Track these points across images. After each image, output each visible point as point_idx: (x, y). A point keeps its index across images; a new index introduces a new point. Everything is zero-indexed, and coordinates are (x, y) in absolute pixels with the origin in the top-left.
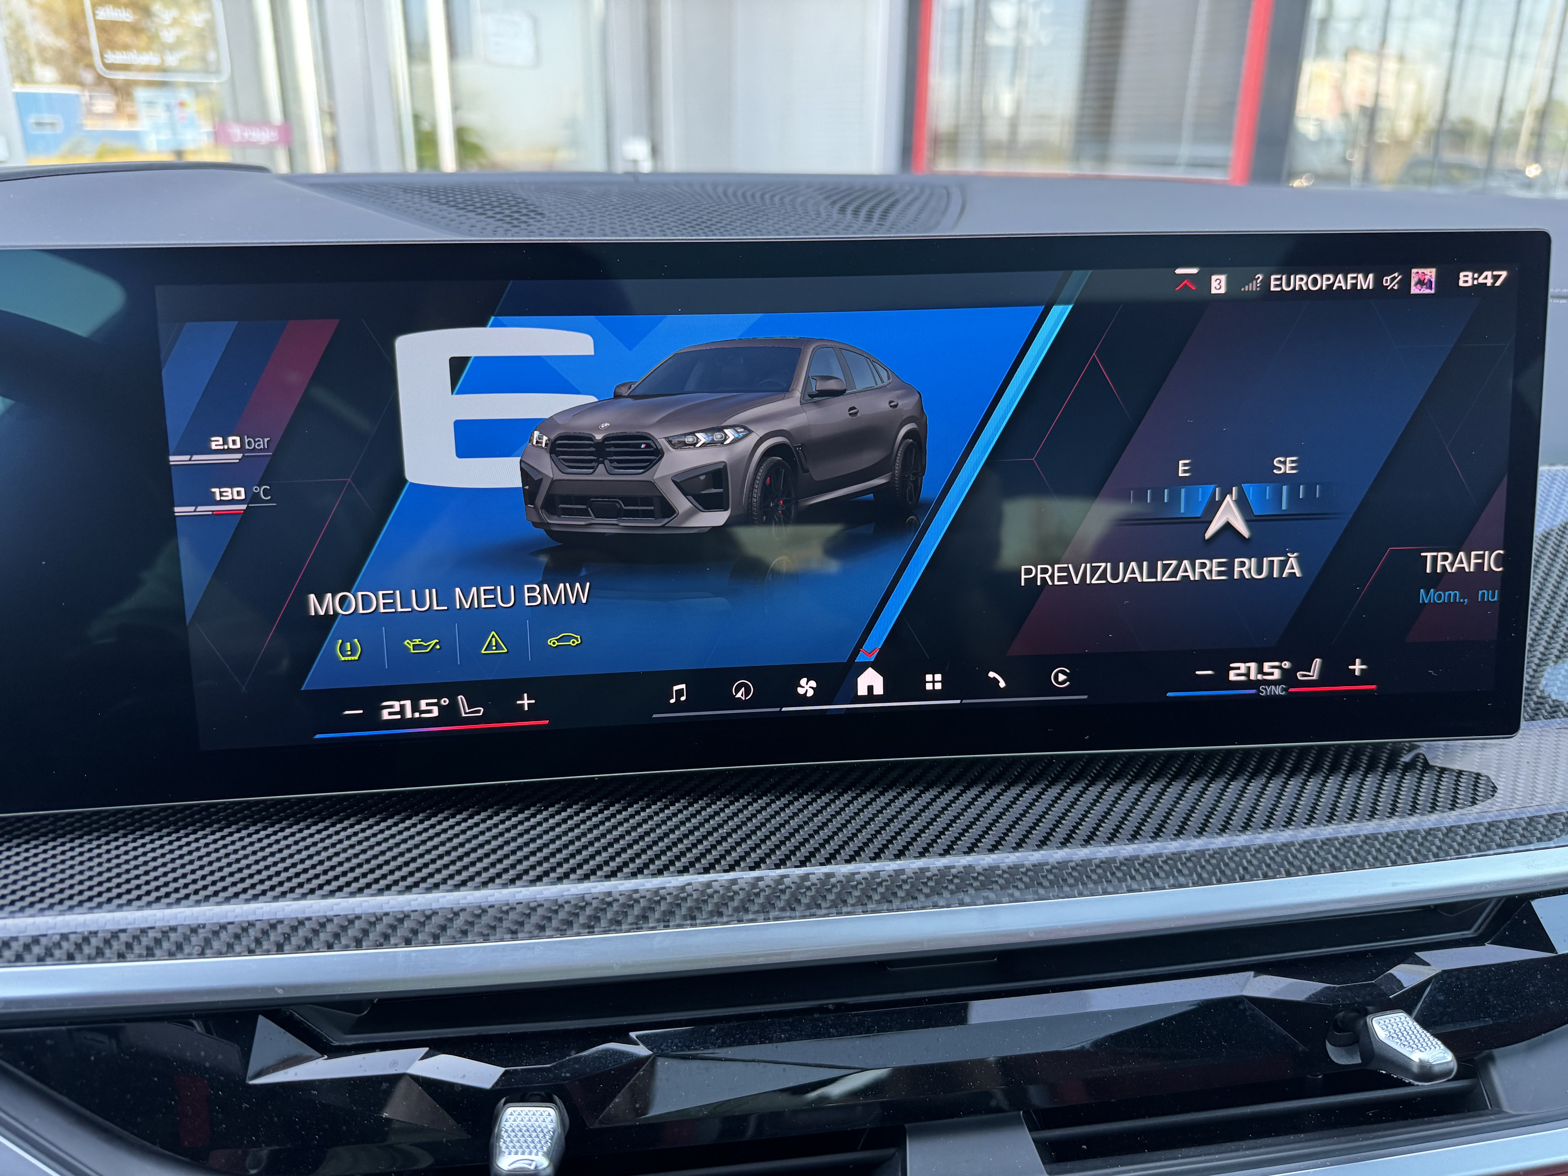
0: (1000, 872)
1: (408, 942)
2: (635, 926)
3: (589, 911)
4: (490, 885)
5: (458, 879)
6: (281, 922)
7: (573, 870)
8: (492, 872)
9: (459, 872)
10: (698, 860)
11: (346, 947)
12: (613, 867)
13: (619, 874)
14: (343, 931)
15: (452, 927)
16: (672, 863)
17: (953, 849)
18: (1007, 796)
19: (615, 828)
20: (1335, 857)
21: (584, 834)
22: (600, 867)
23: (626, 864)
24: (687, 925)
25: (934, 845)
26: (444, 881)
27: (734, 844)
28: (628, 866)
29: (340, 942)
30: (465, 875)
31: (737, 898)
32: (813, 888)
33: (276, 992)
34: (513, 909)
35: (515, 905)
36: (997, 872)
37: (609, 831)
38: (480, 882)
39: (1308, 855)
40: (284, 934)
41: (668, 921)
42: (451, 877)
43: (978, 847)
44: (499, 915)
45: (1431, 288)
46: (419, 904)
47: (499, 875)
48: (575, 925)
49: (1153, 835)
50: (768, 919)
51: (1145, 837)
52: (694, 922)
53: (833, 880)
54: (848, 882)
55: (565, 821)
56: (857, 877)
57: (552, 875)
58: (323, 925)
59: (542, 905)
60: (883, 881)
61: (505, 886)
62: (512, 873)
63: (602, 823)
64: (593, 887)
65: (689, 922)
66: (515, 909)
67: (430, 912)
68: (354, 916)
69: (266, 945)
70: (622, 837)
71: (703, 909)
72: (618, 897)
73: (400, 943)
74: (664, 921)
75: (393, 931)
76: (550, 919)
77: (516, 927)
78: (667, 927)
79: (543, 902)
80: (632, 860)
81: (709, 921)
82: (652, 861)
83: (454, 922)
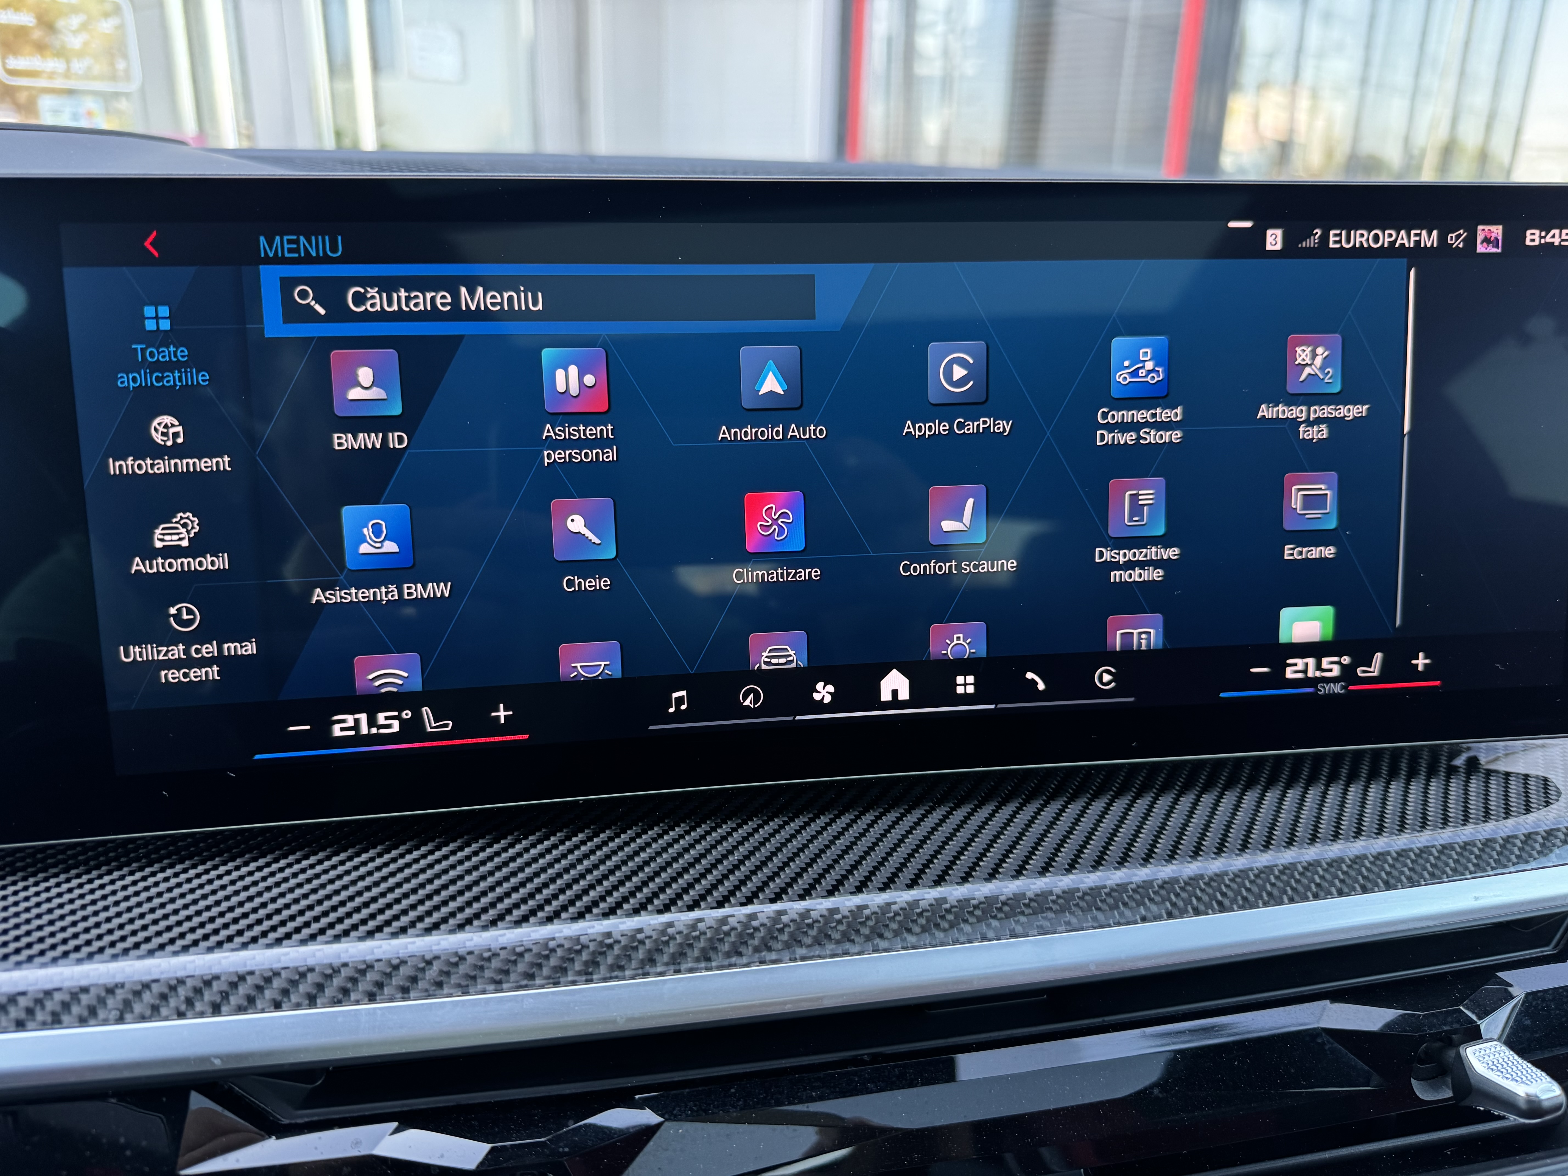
0: (1054, 898)
1: (372, 997)
2: (640, 971)
3: (585, 956)
4: (467, 928)
5: (428, 921)
6: (217, 977)
7: (564, 908)
8: (468, 912)
9: (429, 913)
10: (709, 892)
11: (298, 1006)
12: (611, 903)
13: (619, 912)
14: (292, 987)
15: (424, 979)
16: (679, 896)
17: (999, 873)
18: (1048, 812)
19: (608, 857)
20: (1410, 869)
21: (573, 866)
22: (595, 904)
23: (625, 899)
24: (701, 969)
25: (977, 869)
26: (413, 924)
27: (749, 873)
28: (628, 902)
29: (290, 1001)
30: (436, 916)
31: (758, 935)
32: (844, 921)
33: (213, 1063)
34: (496, 955)
35: (498, 951)
36: (1051, 898)
37: (602, 862)
38: (455, 925)
39: (1383, 869)
40: (221, 992)
41: (679, 964)
42: (420, 919)
43: (1026, 869)
44: (480, 964)
45: (1497, 247)
46: (384, 952)
47: (477, 916)
48: (570, 973)
49: (1216, 851)
50: (795, 960)
51: (1207, 854)
52: (709, 965)
53: (867, 912)
54: (884, 914)
55: (549, 851)
56: (894, 907)
57: (540, 914)
58: (268, 980)
59: (530, 950)
60: (924, 911)
61: (485, 928)
62: (492, 912)
63: (593, 852)
64: (590, 928)
65: (703, 965)
66: (498, 955)
67: (398, 961)
68: (305, 968)
69: (199, 1006)
70: (618, 867)
71: (719, 949)
72: (620, 938)
73: (362, 1000)
74: (674, 964)
75: (353, 984)
76: (540, 966)
77: (500, 977)
78: (677, 972)
79: (531, 946)
80: (632, 894)
81: (726, 963)
82: (655, 895)
83: (427, 973)
